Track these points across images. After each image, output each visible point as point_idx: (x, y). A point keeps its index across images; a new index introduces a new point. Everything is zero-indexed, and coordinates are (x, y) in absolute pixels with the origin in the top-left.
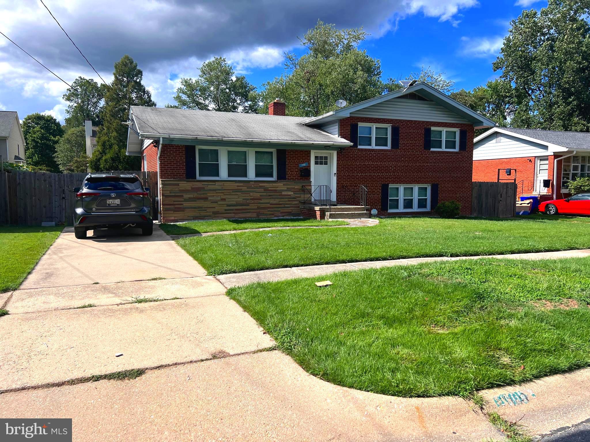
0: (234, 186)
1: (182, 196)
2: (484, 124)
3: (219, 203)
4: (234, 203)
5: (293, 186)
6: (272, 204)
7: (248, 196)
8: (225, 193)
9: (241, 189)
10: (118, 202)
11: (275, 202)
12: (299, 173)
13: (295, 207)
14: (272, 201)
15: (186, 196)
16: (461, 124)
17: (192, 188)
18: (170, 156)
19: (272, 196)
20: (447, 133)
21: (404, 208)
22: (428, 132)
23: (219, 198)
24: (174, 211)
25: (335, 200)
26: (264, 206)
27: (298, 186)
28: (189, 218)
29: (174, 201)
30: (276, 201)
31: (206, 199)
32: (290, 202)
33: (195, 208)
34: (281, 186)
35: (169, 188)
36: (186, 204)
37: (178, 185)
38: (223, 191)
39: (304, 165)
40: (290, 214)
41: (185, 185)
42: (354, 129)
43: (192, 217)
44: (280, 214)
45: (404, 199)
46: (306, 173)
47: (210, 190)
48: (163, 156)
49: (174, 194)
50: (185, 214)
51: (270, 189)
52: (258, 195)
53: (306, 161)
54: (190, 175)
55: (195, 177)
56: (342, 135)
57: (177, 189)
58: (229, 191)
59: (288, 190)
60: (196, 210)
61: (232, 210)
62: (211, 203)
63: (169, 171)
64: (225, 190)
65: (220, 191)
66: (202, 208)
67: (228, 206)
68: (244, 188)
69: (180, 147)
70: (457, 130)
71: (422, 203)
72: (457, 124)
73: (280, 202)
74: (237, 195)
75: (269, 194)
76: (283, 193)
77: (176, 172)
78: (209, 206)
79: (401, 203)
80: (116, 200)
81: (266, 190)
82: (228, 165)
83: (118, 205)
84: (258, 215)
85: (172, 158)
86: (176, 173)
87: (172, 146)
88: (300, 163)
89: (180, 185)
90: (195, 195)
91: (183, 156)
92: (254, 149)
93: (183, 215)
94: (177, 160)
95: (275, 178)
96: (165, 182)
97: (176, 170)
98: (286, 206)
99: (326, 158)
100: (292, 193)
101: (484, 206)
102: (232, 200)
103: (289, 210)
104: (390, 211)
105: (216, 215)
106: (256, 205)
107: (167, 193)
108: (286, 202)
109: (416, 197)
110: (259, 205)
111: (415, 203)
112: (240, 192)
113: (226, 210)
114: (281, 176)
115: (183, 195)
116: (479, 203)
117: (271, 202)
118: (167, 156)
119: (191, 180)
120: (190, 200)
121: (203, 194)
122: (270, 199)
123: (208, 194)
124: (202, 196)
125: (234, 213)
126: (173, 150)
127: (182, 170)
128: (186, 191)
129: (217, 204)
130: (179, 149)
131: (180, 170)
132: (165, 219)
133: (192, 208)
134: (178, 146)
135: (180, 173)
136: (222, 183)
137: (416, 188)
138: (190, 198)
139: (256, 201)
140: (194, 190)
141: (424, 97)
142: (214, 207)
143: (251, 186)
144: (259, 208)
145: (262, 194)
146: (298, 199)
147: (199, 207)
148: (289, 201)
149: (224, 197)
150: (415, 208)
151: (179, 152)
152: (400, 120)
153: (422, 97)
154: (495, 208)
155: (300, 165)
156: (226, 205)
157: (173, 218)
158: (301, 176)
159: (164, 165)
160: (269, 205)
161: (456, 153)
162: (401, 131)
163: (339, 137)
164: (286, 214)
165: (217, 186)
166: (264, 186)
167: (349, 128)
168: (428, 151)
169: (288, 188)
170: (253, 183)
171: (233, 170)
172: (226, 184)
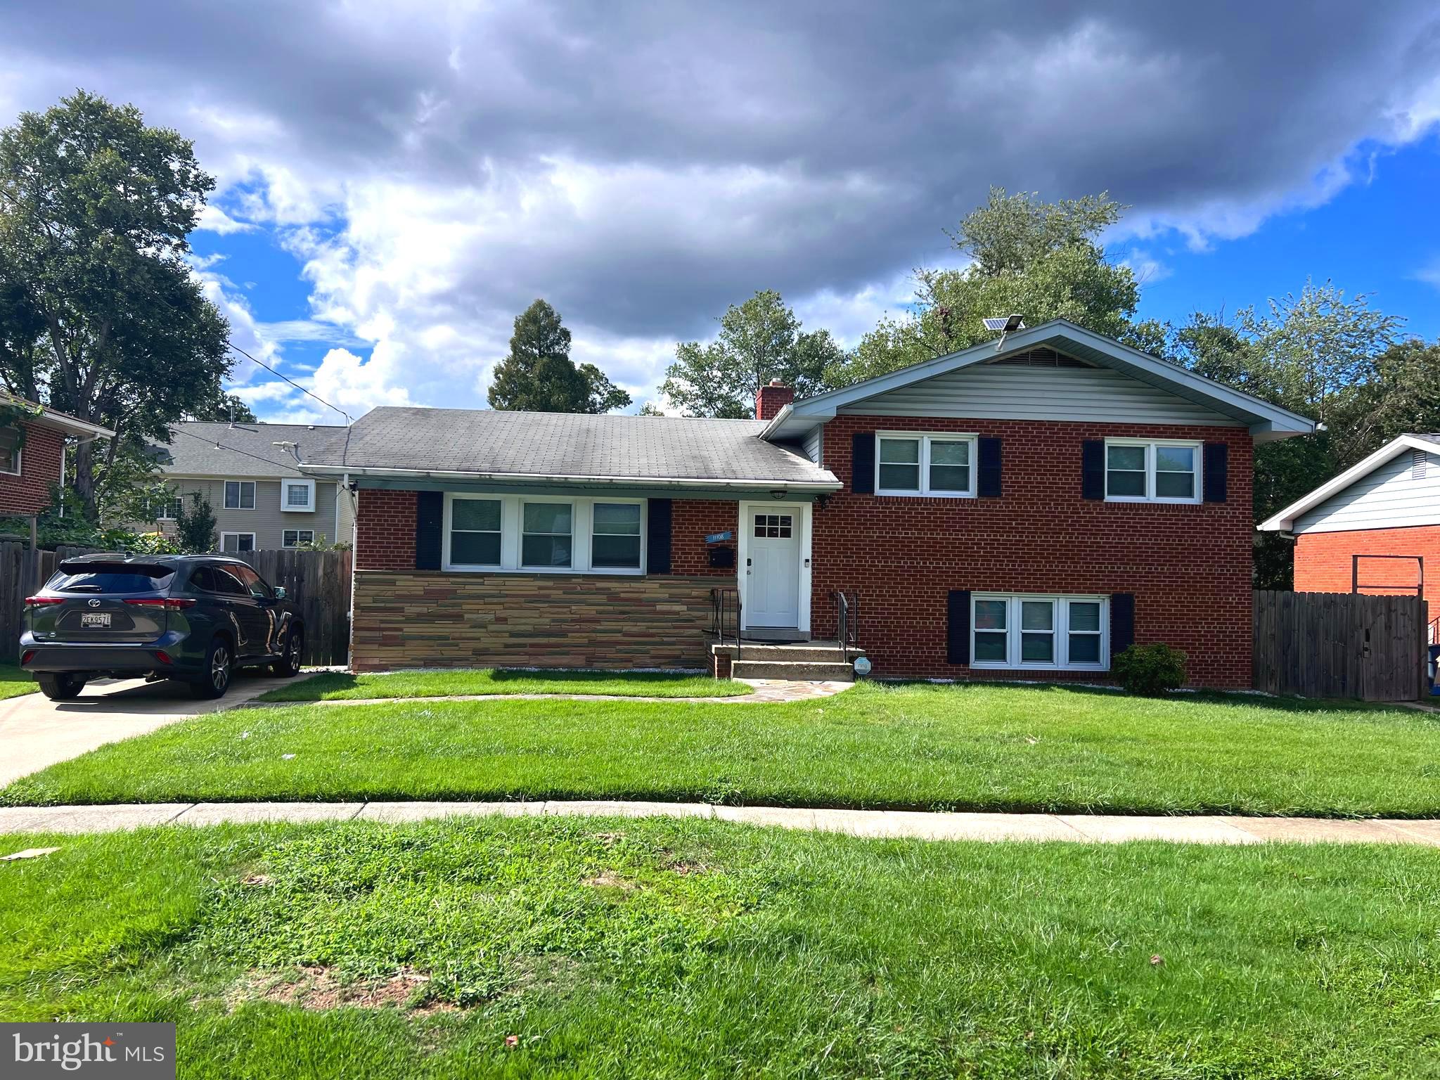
0: (531, 587)
1: (401, 610)
2: (1275, 427)
3: (491, 628)
4: (530, 628)
5: (687, 591)
6: (626, 635)
7: (565, 613)
8: (506, 605)
9: (548, 596)
10: (105, 619)
11: (635, 629)
12: (706, 558)
13: (690, 644)
14: (628, 627)
15: (411, 609)
16: (1207, 428)
17: (427, 592)
18: (381, 516)
19: (629, 613)
20: (1112, 452)
21: (1024, 659)
22: (1093, 451)
23: (491, 617)
24: (380, 645)
25: (809, 630)
26: (605, 639)
27: (700, 591)
28: (414, 662)
29: (382, 622)
30: (641, 627)
31: (458, 618)
32: (677, 631)
33: (430, 638)
34: (654, 589)
35: (373, 589)
36: (410, 629)
37: (393, 583)
38: (502, 600)
39: (721, 537)
40: (675, 660)
41: (410, 583)
42: (864, 446)
43: (421, 659)
44: (648, 661)
45: (1023, 634)
46: (725, 559)
47: (470, 597)
48: (364, 516)
49: (383, 605)
50: (406, 653)
51: (622, 595)
52: (591, 611)
53: (726, 529)
54: (428, 560)
55: (437, 565)
56: (828, 463)
57: (389, 593)
58: (514, 600)
59: (673, 599)
60: (431, 643)
61: (524, 645)
62: (471, 627)
63: (378, 552)
64: (507, 596)
65: (495, 600)
66: (447, 639)
67: (512, 635)
68: (557, 594)
69: (405, 495)
70: (1196, 448)
71: (1083, 647)
72: (1192, 428)
73: (651, 631)
74: (537, 609)
75: (621, 608)
76: (659, 607)
77: (393, 552)
78: (464, 635)
79: (1014, 645)
80: (103, 615)
81: (613, 597)
82: (524, 536)
83: (105, 625)
84: (590, 661)
85: (385, 521)
86: (394, 556)
87: (387, 495)
88: (710, 533)
89: (397, 583)
90: (433, 608)
91: (411, 517)
92: (590, 498)
93: (400, 655)
94: (398, 525)
95: (641, 570)
96: (364, 576)
97: (395, 548)
98: (665, 639)
99: (786, 520)
100: (685, 608)
101: (1303, 662)
102: (523, 621)
103: (676, 650)
104: (975, 665)
105: (481, 658)
106: (583, 634)
107: (368, 602)
108: (667, 631)
109: (1061, 629)
110: (594, 635)
111: (1061, 647)
112: (545, 602)
113: (507, 646)
114: (659, 565)
115: (403, 608)
116: (1284, 653)
117: (625, 629)
118: (374, 516)
119: (427, 572)
120: (420, 618)
121: (454, 605)
122: (624, 620)
123: (464, 607)
124: (451, 610)
125: (526, 654)
126: (390, 503)
127: (409, 548)
128: (411, 599)
129: (484, 630)
130: (403, 499)
131: (404, 548)
132: (359, 662)
133: (422, 638)
134: (401, 493)
135: (403, 556)
136: (499, 580)
137: (1061, 607)
138: (419, 615)
139: (585, 626)
140: (430, 595)
141: (1077, 358)
142: (479, 639)
143: (575, 588)
144: (592, 643)
145: (602, 608)
146: (698, 622)
147: (440, 638)
148: (675, 628)
149: (503, 614)
150: (1061, 661)
151: (403, 508)
152: (1002, 422)
153: (1071, 359)
154: (1344, 669)
155: (708, 537)
156: (507, 634)
157: (376, 662)
158: (712, 564)
159: (366, 538)
160: (619, 637)
161: (1192, 508)
162: (1005, 448)
163: (820, 467)
164: (667, 660)
165: (488, 587)
166: (609, 589)
167: (849, 444)
168: (1097, 502)
169: (671, 596)
170: (580, 580)
171: (535, 550)
172: (511, 582)
